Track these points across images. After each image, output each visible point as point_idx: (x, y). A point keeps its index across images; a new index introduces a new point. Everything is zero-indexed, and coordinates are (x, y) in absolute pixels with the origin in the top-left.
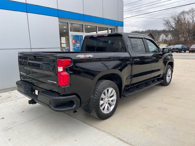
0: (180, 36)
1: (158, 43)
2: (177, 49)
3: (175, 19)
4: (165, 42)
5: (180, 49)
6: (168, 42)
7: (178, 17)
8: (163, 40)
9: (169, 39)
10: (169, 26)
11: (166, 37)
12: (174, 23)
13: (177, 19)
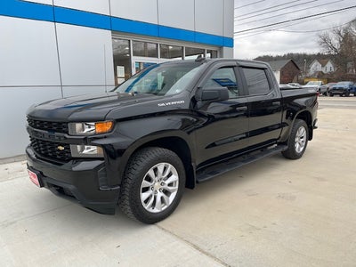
0: (349, 65)
1: (307, 78)
2: (341, 89)
3: (339, 34)
4: (320, 76)
5: (345, 90)
6: (326, 76)
7: (345, 30)
8: (316, 72)
9: (328, 70)
10: (328, 46)
11: (323, 66)
12: (337, 42)
13: (343, 34)
